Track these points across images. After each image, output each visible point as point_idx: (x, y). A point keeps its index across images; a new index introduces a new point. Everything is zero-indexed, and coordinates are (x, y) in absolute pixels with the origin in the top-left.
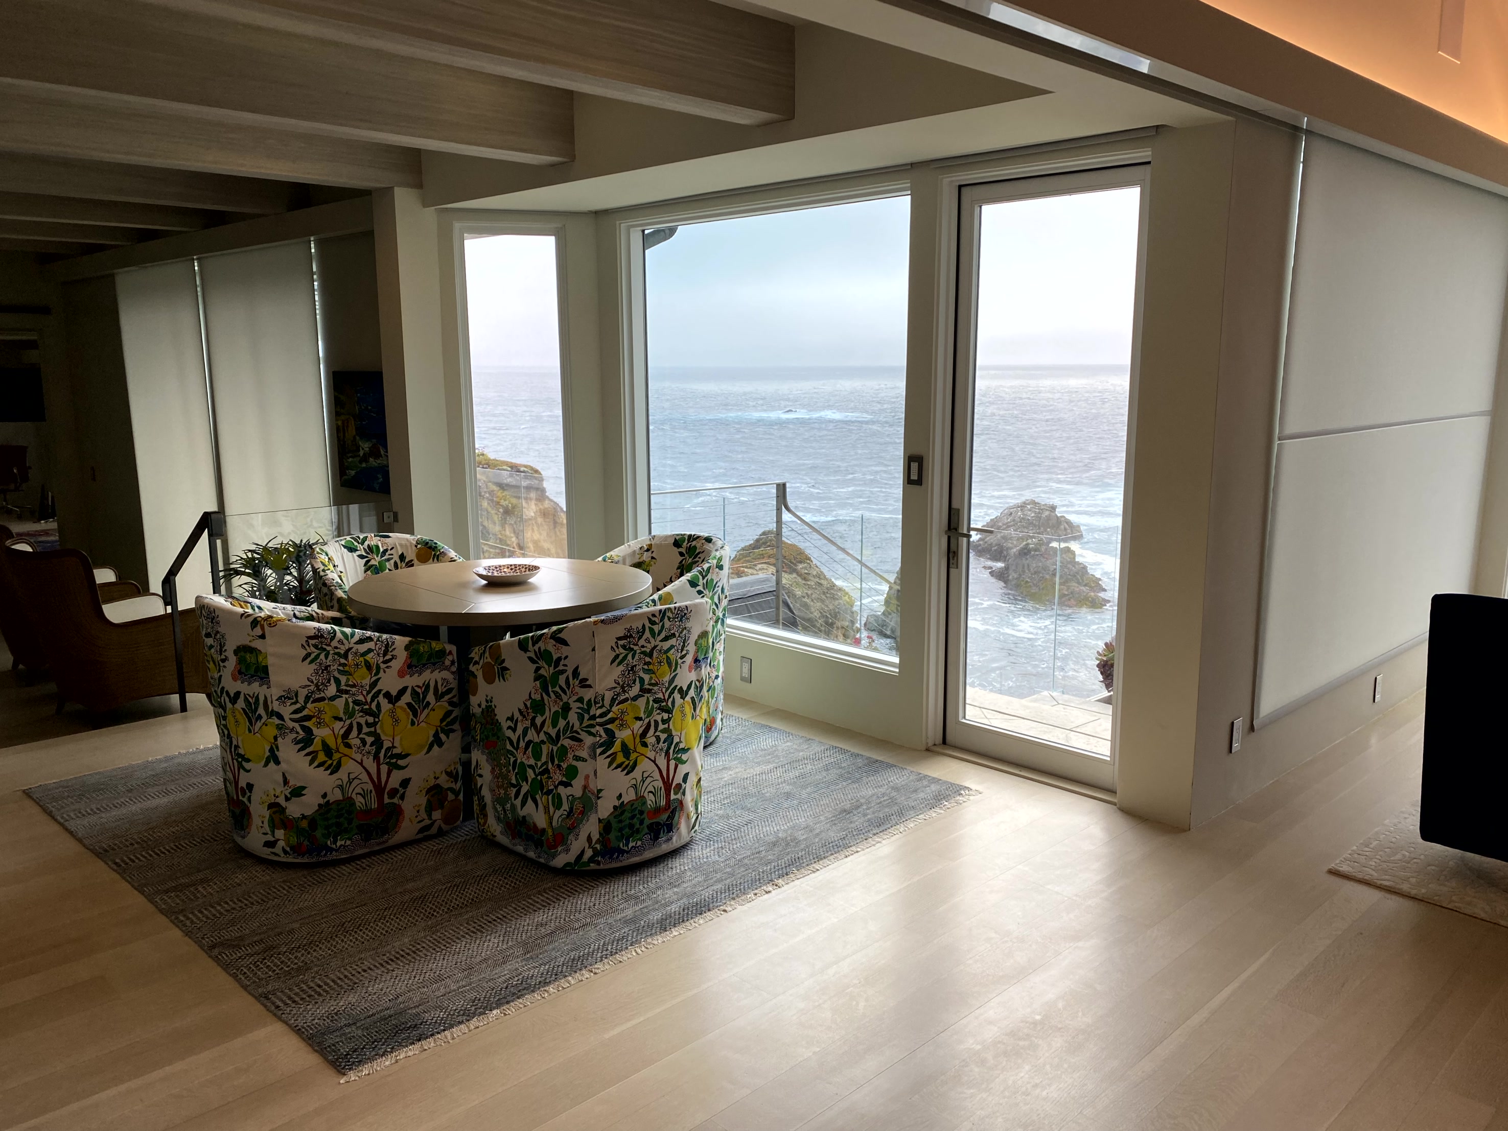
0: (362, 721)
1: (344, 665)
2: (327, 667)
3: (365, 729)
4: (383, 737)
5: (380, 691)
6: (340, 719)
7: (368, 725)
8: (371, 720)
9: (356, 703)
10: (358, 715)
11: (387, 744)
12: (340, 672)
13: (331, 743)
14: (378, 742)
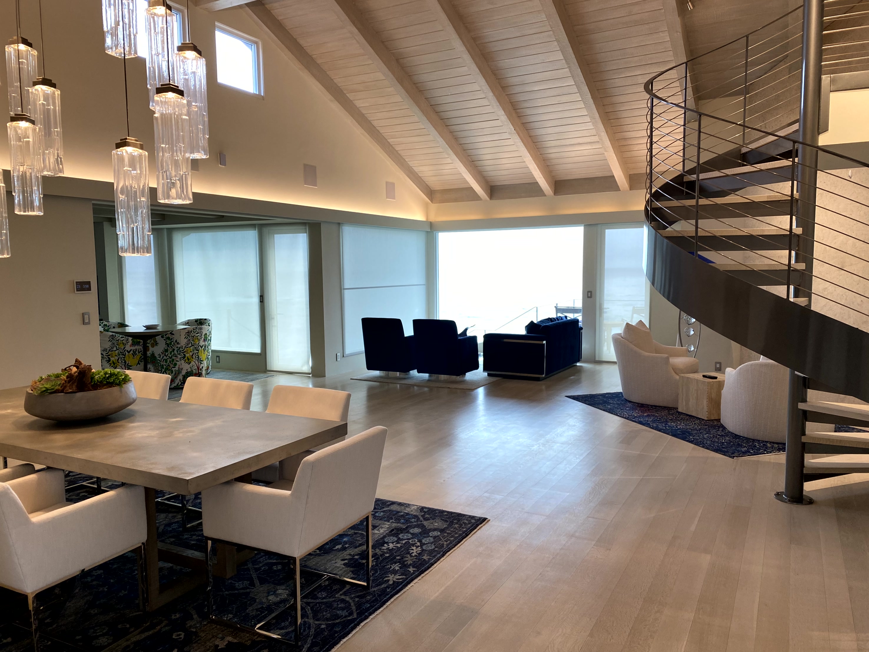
0: (122, 356)
1: (118, 343)
2: (114, 343)
3: (122, 359)
4: (126, 361)
5: (125, 350)
6: (117, 356)
7: (123, 358)
8: (124, 356)
9: (120, 352)
10: (121, 355)
11: (127, 363)
12: (117, 345)
13: (115, 362)
14: (125, 362)
